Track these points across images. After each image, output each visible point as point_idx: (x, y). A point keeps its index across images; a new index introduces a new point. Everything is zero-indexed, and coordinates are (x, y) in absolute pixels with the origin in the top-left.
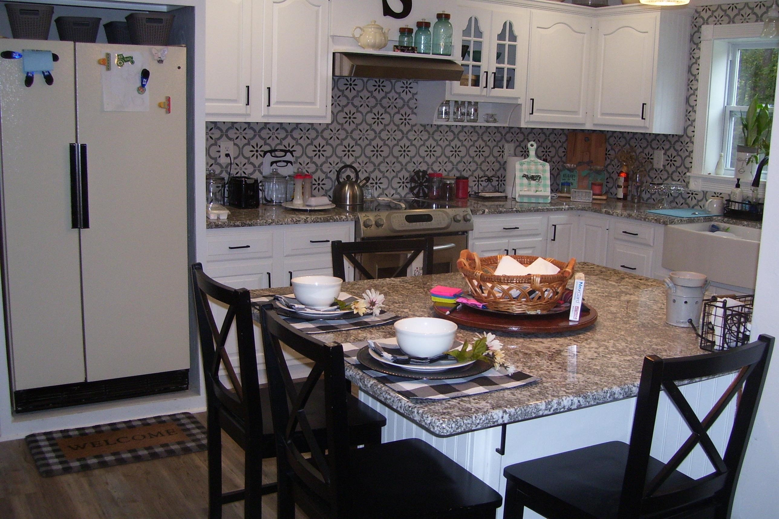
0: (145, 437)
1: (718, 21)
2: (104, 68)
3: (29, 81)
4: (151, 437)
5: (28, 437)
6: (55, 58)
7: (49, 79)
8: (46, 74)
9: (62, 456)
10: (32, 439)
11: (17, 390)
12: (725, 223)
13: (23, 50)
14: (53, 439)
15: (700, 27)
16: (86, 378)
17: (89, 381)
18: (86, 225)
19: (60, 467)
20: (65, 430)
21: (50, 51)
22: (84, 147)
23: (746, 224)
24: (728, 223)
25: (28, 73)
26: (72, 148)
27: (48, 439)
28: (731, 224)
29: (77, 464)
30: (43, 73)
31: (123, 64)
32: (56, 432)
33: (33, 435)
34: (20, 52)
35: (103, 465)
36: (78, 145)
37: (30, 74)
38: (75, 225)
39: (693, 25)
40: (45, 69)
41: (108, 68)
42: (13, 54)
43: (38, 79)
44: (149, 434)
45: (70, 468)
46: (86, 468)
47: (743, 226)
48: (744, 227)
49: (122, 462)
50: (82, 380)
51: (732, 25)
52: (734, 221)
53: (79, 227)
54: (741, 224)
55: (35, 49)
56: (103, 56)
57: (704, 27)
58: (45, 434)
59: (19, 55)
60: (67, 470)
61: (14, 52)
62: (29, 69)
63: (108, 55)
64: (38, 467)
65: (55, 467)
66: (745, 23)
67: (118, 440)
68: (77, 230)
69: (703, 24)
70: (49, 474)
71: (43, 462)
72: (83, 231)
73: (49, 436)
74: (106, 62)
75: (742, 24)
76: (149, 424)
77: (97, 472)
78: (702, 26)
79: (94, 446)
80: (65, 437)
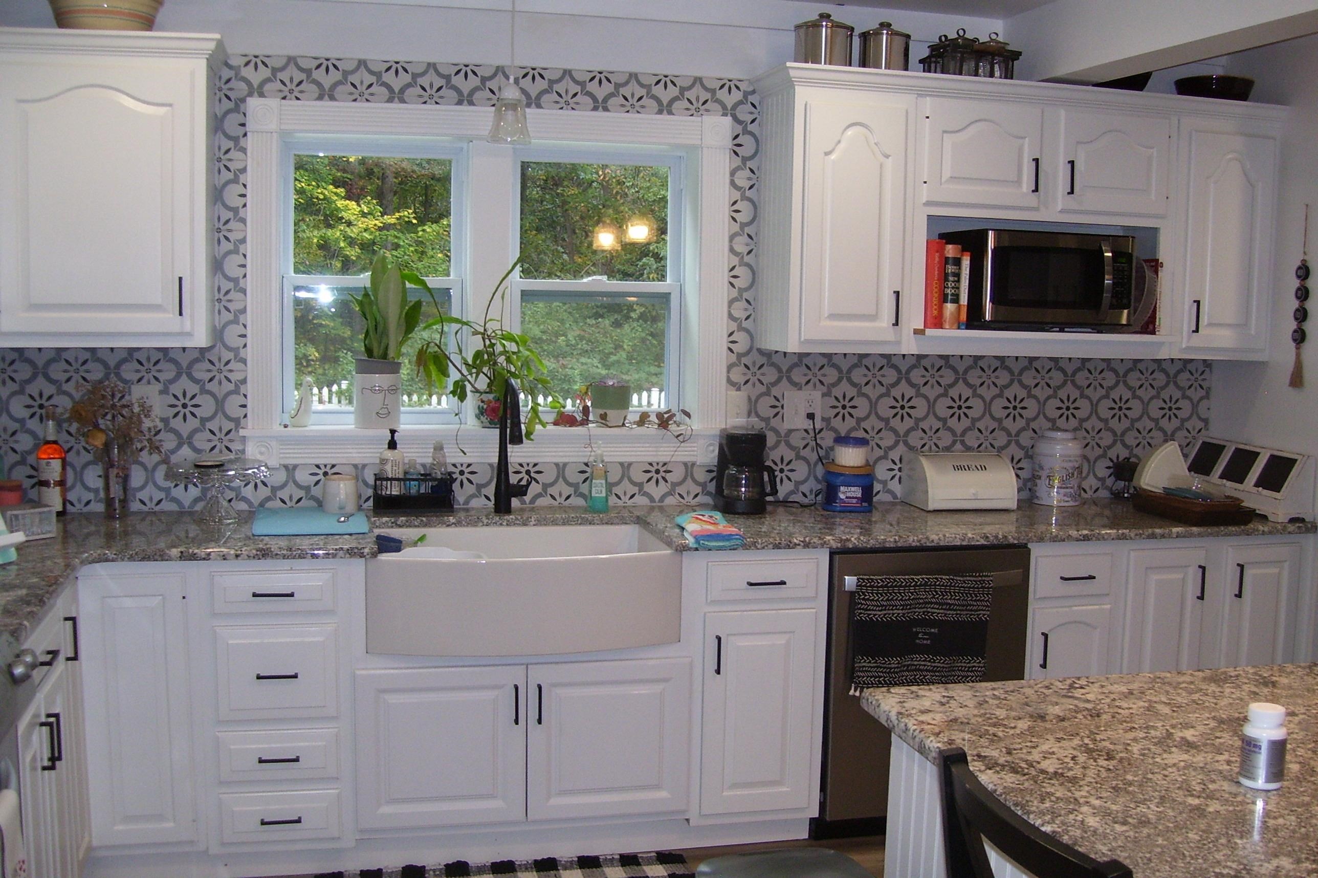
1: (291, 91)
12: (400, 526)
15: (243, 100)
23: (454, 521)
24: (410, 526)
28: (416, 526)
39: (220, 94)
47: (448, 526)
48: (449, 529)
51: (326, 103)
52: (424, 519)
54: (443, 523)
57: (253, 103)
66: (361, 101)
69: (250, 94)
75: (354, 103)
78: (248, 99)
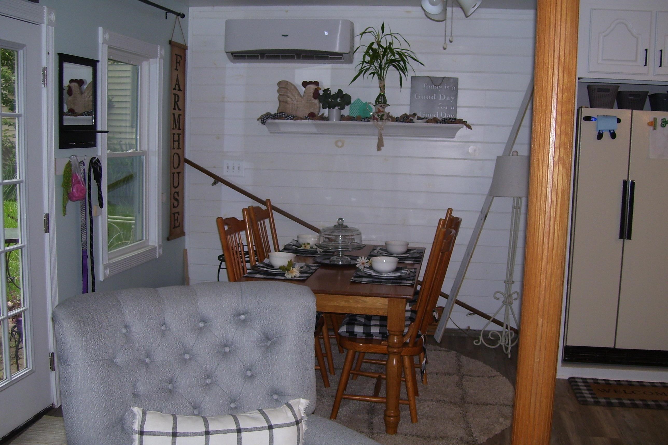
0: (652, 394)
2: (651, 128)
3: (600, 136)
4: (657, 395)
5: (569, 378)
6: (619, 121)
7: (613, 135)
8: (612, 132)
9: (594, 394)
10: (572, 380)
11: (567, 345)
13: (598, 116)
14: (587, 383)
16: (615, 345)
17: (616, 347)
18: (629, 237)
19: (592, 400)
20: (595, 379)
21: (615, 116)
22: (633, 183)
25: (600, 131)
26: (625, 183)
27: (584, 382)
29: (604, 400)
30: (610, 131)
31: (665, 126)
32: (590, 379)
33: (574, 378)
34: (596, 117)
35: (622, 405)
36: (629, 181)
37: (601, 132)
38: (621, 236)
40: (611, 128)
41: (655, 128)
42: (591, 119)
43: (606, 135)
44: (656, 392)
45: (599, 402)
46: (609, 405)
49: (635, 406)
50: (611, 346)
53: (624, 238)
55: (606, 115)
56: (652, 120)
58: (582, 378)
59: (595, 119)
60: (597, 403)
61: (592, 117)
62: (601, 128)
63: (655, 119)
64: (577, 398)
65: (589, 400)
67: (633, 392)
68: (622, 240)
70: (585, 403)
71: (581, 395)
72: (626, 241)
73: (585, 381)
74: (653, 124)
76: (656, 386)
77: (617, 409)
79: (615, 391)
80: (595, 383)
